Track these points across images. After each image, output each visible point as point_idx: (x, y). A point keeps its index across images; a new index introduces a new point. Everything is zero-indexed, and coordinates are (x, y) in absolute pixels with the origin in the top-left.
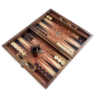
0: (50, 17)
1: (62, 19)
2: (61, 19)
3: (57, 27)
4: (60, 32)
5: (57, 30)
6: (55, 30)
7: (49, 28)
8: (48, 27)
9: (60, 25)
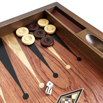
0: (50, 23)
1: (93, 37)
2: (88, 38)
3: (68, 67)
4: (74, 96)
5: (63, 81)
6: (56, 75)
7: (32, 64)
8: (30, 59)
9: (79, 59)
